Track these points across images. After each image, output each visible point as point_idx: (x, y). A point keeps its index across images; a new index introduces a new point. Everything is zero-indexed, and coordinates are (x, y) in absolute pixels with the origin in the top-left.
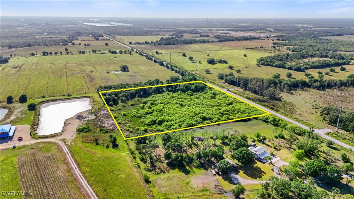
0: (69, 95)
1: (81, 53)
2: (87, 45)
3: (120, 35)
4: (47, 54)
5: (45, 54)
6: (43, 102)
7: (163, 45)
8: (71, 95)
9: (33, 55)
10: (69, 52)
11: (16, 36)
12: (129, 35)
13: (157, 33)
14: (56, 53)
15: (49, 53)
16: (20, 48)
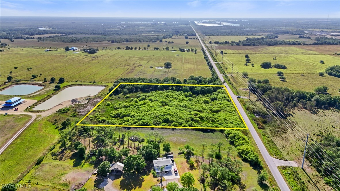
0: (94, 82)
1: (156, 49)
2: (171, 43)
3: (212, 34)
4: (129, 48)
5: (127, 48)
6: (71, 85)
7: (242, 45)
8: (96, 83)
9: (119, 48)
10: (146, 48)
11: (128, 33)
12: (222, 34)
13: (252, 33)
14: (136, 48)
15: (130, 48)
16: (119, 43)
